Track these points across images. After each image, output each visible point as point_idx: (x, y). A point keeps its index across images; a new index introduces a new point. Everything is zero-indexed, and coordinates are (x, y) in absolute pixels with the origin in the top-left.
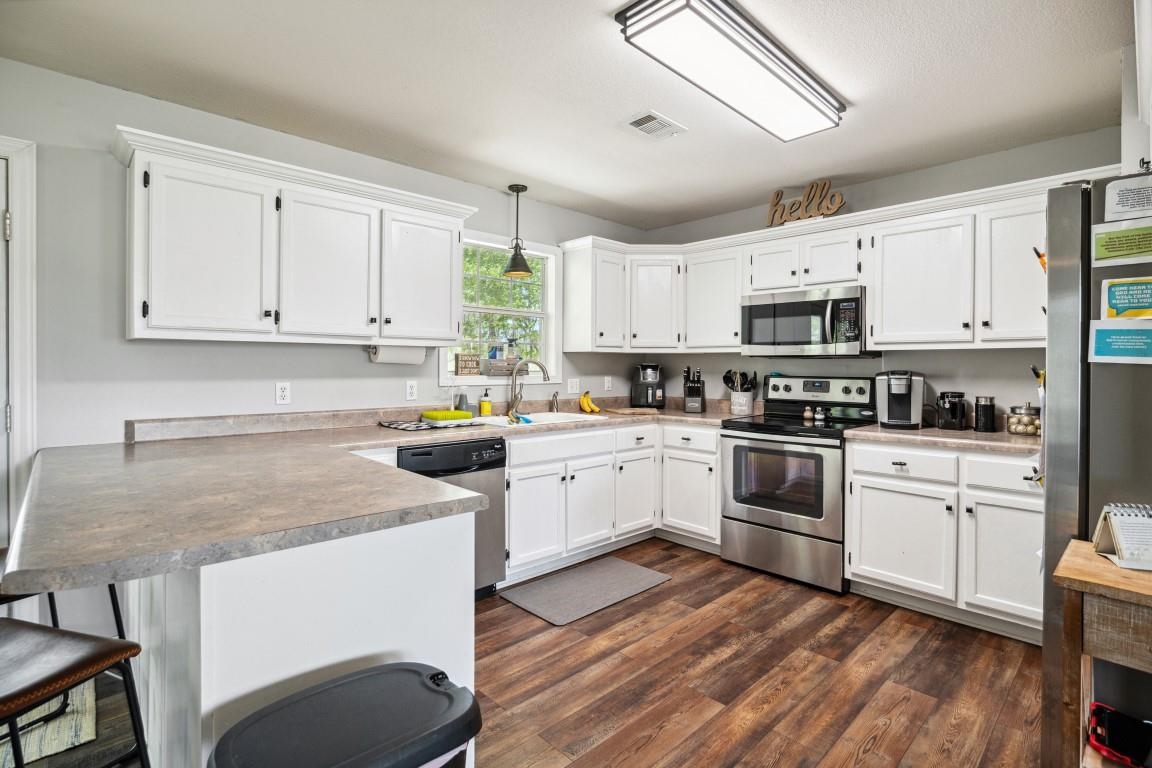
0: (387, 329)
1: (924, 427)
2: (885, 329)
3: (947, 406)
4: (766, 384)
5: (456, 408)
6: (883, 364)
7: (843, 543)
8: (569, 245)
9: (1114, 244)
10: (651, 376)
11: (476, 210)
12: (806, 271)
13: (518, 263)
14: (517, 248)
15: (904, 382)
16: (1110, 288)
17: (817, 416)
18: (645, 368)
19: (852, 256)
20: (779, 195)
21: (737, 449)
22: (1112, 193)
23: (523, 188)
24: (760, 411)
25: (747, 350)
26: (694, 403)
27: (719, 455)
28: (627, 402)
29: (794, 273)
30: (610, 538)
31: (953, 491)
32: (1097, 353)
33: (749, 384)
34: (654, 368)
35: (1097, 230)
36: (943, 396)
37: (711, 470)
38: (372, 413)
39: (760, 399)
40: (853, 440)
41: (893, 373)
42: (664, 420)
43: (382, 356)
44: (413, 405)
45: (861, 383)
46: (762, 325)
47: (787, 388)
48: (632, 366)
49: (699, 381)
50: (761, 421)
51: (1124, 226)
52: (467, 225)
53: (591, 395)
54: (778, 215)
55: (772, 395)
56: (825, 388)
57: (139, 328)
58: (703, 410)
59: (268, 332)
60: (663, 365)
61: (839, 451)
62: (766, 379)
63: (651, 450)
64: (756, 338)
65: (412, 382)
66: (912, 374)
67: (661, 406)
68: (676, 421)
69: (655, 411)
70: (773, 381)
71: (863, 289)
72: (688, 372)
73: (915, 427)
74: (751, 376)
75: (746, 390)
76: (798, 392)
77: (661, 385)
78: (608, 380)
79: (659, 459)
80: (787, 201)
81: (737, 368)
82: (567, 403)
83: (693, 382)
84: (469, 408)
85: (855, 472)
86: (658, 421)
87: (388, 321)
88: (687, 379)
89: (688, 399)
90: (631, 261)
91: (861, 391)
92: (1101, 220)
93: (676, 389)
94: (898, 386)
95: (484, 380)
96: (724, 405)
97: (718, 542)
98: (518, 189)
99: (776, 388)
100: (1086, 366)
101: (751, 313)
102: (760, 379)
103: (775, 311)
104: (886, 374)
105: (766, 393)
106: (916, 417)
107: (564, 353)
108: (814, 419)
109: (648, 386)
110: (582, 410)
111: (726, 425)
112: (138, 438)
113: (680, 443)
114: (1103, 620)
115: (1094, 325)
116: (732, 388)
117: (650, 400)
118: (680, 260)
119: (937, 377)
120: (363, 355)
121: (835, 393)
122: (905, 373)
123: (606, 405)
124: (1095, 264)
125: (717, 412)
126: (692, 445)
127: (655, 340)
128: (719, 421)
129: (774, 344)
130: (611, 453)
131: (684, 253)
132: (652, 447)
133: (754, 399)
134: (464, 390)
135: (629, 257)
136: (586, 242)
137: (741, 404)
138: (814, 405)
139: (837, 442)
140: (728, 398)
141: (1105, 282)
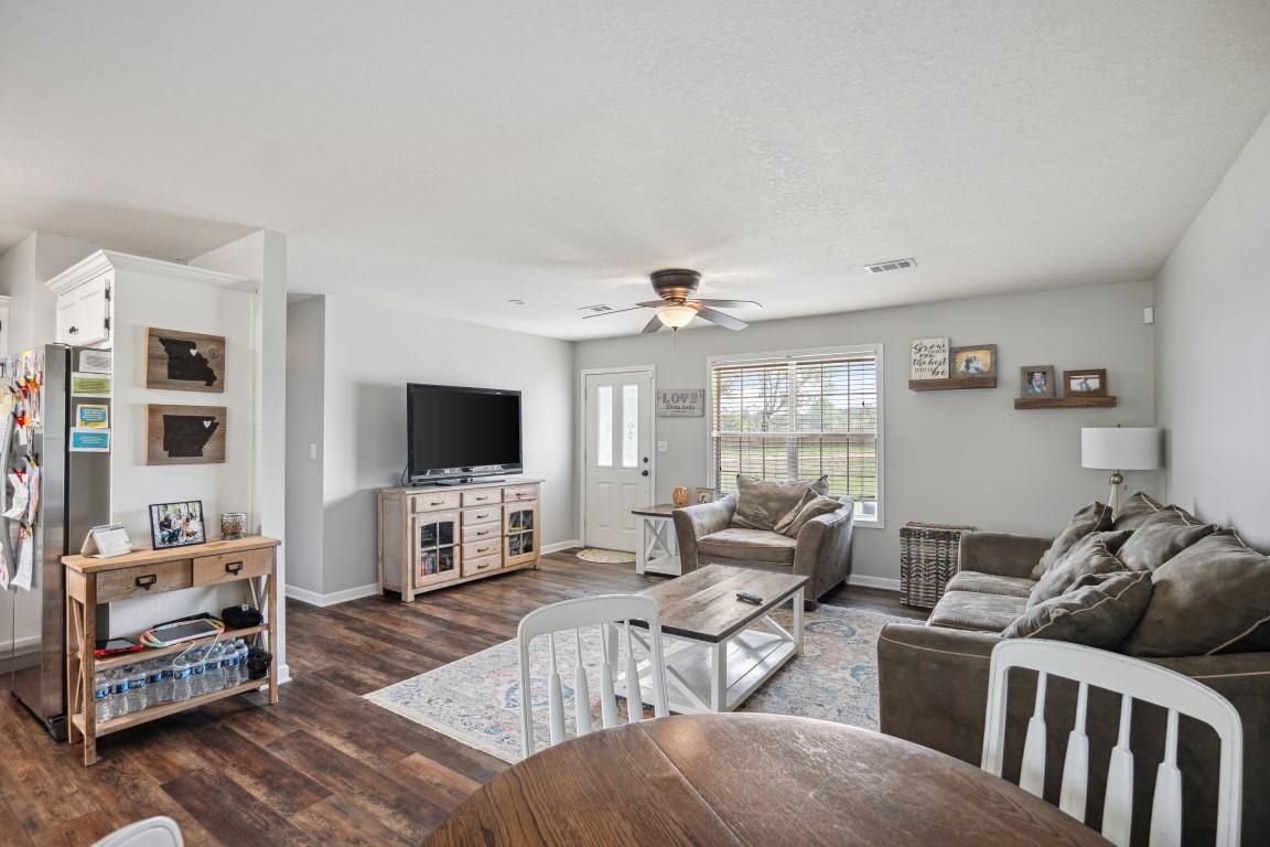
9: (83, 385)
16: (81, 409)
22: (83, 355)
32: (75, 446)
35: (74, 375)
51: (90, 376)
92: (77, 370)
100: (68, 454)
114: (106, 583)
115: (72, 430)
124: (73, 395)
141: (79, 406)
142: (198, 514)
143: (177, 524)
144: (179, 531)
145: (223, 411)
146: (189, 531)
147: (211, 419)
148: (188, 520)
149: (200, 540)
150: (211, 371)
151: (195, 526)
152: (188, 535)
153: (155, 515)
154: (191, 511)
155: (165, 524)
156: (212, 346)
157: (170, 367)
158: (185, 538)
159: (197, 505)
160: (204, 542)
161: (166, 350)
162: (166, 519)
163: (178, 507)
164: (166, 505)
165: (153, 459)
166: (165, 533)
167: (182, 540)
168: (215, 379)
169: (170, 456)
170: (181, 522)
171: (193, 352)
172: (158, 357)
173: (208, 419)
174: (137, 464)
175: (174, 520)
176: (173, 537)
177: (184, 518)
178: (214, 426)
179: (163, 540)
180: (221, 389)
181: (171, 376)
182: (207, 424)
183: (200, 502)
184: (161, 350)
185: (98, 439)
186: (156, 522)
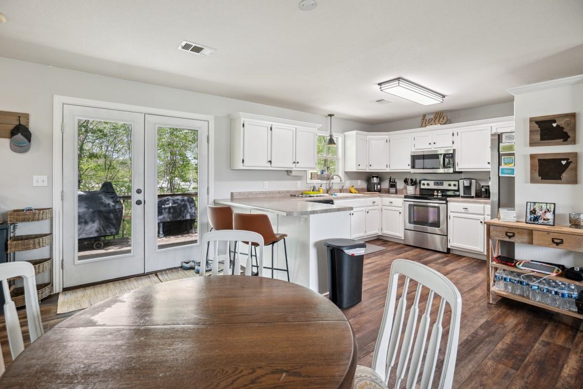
0: (297, 165)
1: (476, 197)
2: (462, 164)
3: (484, 190)
4: (420, 183)
5: (313, 191)
6: (463, 176)
7: (447, 236)
8: (347, 133)
9: (505, 148)
10: (375, 180)
11: (321, 125)
12: (434, 143)
13: (331, 141)
14: (331, 136)
15: (468, 182)
16: (504, 159)
17: (439, 194)
18: (373, 177)
19: (451, 138)
20: (424, 116)
21: (409, 205)
22: (504, 136)
23: (333, 115)
24: (418, 193)
25: (413, 171)
26: (393, 190)
27: (403, 208)
28: (366, 190)
29: (430, 144)
30: (364, 236)
31: (482, 217)
32: (502, 174)
33: (414, 183)
34: (377, 177)
35: (501, 144)
36: (483, 187)
37: (400, 213)
38: (288, 192)
39: (418, 189)
40: (450, 201)
41: (465, 179)
42: (382, 196)
43: (293, 174)
44: (300, 190)
45: (454, 182)
46: (419, 162)
47: (428, 185)
48: (368, 177)
49: (394, 182)
50: (419, 195)
51: (507, 144)
52: (318, 129)
53: (354, 187)
54: (424, 123)
55: (422, 187)
56: (442, 184)
57: (240, 166)
58: (396, 193)
59: (268, 167)
60: (380, 176)
61: (446, 205)
62: (420, 181)
63: (378, 207)
64: (416, 167)
65: (299, 182)
66: (472, 179)
67: (380, 191)
68: (387, 196)
69: (378, 193)
70: (423, 182)
71: (454, 150)
72: (390, 179)
73: (473, 197)
74: (414, 180)
75: (413, 185)
76: (432, 186)
77: (379, 184)
78: (359, 182)
79: (380, 210)
80: (427, 118)
81: (409, 177)
82: (346, 190)
83: (392, 182)
84: (316, 191)
85: (451, 212)
86: (380, 196)
87: (298, 163)
88: (390, 181)
89: (391, 189)
90: (369, 138)
91: (455, 185)
92: (502, 142)
93: (386, 185)
94: (467, 183)
95: (319, 181)
96: (404, 191)
97: (403, 238)
98: (331, 115)
99: (424, 184)
100: (499, 177)
101: (414, 158)
102: (418, 181)
103: (424, 157)
104: (462, 179)
105: (420, 186)
106: (473, 194)
107: (345, 172)
108: (438, 195)
109: (374, 184)
110: (351, 192)
111: (406, 197)
112: (234, 198)
113: (388, 204)
114: (494, 230)
115: (501, 167)
116: (407, 185)
117: (376, 189)
118: (387, 137)
119: (481, 180)
120: (286, 173)
121: (445, 186)
122: (469, 179)
123: (360, 191)
124: (501, 153)
125: (402, 193)
126: (393, 204)
127: (378, 166)
128: (403, 196)
129: (423, 169)
130: (364, 207)
131: (388, 135)
132: (378, 205)
133: (416, 189)
134: (315, 185)
135: (368, 137)
136: (354, 133)
137: (411, 190)
138: (438, 190)
139: (445, 202)
140: (406, 188)
141: (503, 157)
142: (552, 210)
143: (539, 213)
144: (539, 216)
145: (575, 155)
146: (545, 218)
147: (567, 159)
148: (545, 212)
149: (552, 224)
150: (566, 133)
151: (549, 216)
152: (544, 220)
153: (529, 207)
154: (548, 208)
155: (533, 212)
156: (567, 119)
157: (541, 135)
158: (542, 221)
159: (553, 205)
160: (554, 225)
161: (539, 127)
162: (534, 210)
163: (541, 205)
164: (535, 203)
165: (533, 181)
166: (532, 216)
167: (541, 221)
168: (569, 137)
169: (542, 179)
170: (541, 212)
171: (554, 125)
172: (534, 131)
173: (564, 160)
174: (526, 182)
175: (537, 211)
176: (536, 219)
177: (544, 211)
178: (568, 164)
179: (531, 219)
180: (574, 142)
181: (542, 139)
182: (564, 162)
183: (555, 204)
184: (536, 127)
185: (510, 171)
186: (528, 210)
